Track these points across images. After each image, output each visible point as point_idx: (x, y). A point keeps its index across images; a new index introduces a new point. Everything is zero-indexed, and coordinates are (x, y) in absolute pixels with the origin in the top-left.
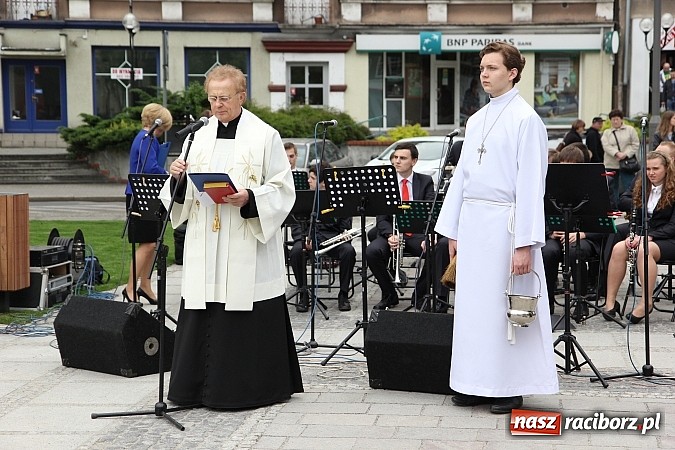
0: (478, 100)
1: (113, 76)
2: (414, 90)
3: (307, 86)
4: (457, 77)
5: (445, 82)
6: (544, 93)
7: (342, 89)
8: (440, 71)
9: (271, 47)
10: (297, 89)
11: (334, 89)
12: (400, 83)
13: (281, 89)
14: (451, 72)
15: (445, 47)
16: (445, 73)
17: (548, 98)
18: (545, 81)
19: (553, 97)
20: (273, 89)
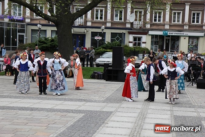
0: (175, 46)
1: (95, 38)
2: (160, 43)
3: (137, 42)
4: (170, 41)
5: (167, 42)
6: (190, 46)
7: (145, 43)
8: (166, 39)
9: (130, 33)
10: (135, 42)
11: (143, 43)
12: (157, 42)
13: (131, 42)
14: (169, 40)
15: (168, 34)
16: (167, 40)
17: (191, 47)
18: (191, 43)
19: (192, 46)
20: (130, 42)
